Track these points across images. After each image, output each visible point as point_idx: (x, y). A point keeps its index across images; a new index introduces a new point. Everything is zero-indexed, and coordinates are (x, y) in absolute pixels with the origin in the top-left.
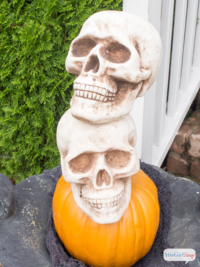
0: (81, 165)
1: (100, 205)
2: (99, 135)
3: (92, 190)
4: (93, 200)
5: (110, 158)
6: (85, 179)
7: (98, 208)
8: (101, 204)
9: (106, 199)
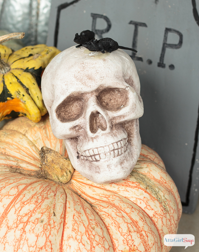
0: (72, 116)
1: (98, 156)
2: (85, 71)
3: (86, 140)
4: (89, 151)
5: (106, 102)
6: (77, 128)
7: (97, 161)
8: (99, 154)
9: (103, 147)
